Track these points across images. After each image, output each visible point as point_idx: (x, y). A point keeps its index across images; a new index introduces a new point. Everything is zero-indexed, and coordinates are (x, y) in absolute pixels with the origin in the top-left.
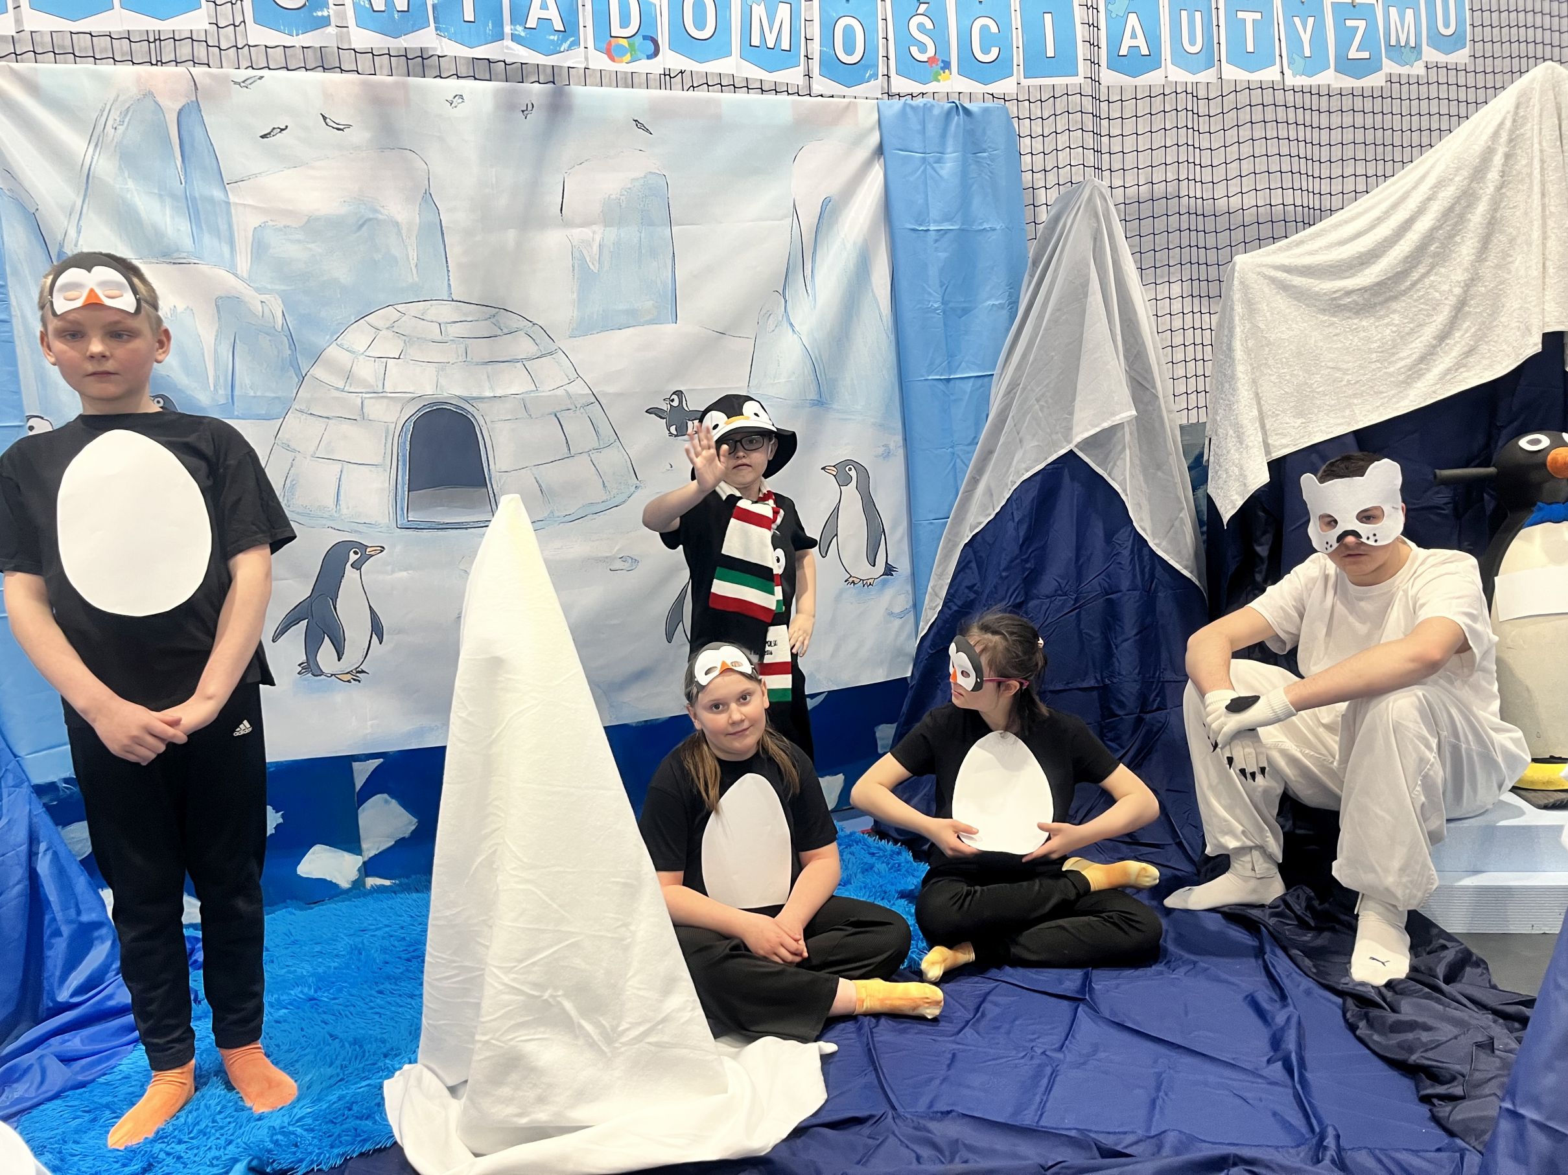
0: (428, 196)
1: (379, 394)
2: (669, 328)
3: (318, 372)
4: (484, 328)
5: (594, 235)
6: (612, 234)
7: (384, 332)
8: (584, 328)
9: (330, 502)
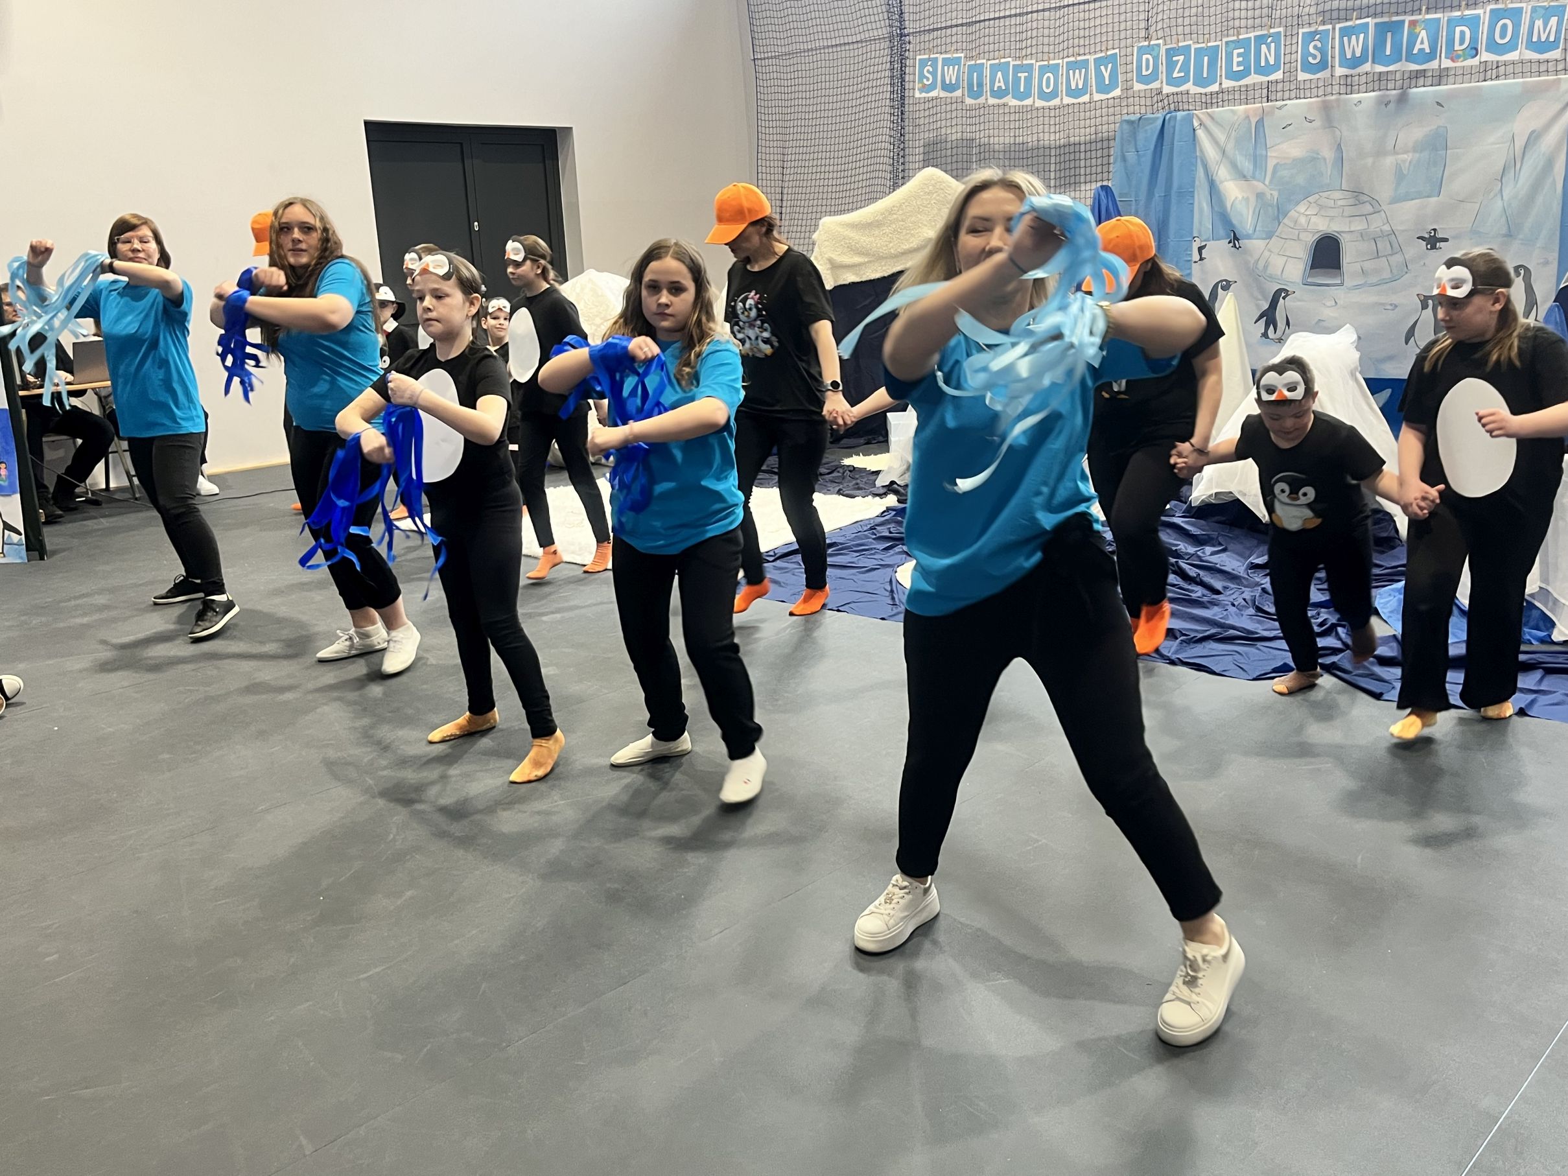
0: (1339, 145)
1: (1305, 230)
2: (1434, 200)
3: (1286, 221)
4: (1352, 201)
5: (1407, 157)
6: (1417, 155)
7: (1313, 204)
8: (1395, 200)
9: (1279, 273)
